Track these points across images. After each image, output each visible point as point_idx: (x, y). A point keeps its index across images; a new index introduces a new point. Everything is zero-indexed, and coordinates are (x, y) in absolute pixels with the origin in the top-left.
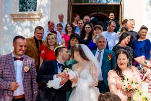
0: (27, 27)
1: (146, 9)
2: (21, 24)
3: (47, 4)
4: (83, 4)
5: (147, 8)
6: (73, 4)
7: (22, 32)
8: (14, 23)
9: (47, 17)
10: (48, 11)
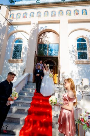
0: (15, 66)
1: (70, 60)
2: (12, 65)
3: (25, 57)
4: (42, 56)
6: (37, 56)
7: (12, 68)
8: (9, 64)
9: (24, 63)
10: (25, 60)
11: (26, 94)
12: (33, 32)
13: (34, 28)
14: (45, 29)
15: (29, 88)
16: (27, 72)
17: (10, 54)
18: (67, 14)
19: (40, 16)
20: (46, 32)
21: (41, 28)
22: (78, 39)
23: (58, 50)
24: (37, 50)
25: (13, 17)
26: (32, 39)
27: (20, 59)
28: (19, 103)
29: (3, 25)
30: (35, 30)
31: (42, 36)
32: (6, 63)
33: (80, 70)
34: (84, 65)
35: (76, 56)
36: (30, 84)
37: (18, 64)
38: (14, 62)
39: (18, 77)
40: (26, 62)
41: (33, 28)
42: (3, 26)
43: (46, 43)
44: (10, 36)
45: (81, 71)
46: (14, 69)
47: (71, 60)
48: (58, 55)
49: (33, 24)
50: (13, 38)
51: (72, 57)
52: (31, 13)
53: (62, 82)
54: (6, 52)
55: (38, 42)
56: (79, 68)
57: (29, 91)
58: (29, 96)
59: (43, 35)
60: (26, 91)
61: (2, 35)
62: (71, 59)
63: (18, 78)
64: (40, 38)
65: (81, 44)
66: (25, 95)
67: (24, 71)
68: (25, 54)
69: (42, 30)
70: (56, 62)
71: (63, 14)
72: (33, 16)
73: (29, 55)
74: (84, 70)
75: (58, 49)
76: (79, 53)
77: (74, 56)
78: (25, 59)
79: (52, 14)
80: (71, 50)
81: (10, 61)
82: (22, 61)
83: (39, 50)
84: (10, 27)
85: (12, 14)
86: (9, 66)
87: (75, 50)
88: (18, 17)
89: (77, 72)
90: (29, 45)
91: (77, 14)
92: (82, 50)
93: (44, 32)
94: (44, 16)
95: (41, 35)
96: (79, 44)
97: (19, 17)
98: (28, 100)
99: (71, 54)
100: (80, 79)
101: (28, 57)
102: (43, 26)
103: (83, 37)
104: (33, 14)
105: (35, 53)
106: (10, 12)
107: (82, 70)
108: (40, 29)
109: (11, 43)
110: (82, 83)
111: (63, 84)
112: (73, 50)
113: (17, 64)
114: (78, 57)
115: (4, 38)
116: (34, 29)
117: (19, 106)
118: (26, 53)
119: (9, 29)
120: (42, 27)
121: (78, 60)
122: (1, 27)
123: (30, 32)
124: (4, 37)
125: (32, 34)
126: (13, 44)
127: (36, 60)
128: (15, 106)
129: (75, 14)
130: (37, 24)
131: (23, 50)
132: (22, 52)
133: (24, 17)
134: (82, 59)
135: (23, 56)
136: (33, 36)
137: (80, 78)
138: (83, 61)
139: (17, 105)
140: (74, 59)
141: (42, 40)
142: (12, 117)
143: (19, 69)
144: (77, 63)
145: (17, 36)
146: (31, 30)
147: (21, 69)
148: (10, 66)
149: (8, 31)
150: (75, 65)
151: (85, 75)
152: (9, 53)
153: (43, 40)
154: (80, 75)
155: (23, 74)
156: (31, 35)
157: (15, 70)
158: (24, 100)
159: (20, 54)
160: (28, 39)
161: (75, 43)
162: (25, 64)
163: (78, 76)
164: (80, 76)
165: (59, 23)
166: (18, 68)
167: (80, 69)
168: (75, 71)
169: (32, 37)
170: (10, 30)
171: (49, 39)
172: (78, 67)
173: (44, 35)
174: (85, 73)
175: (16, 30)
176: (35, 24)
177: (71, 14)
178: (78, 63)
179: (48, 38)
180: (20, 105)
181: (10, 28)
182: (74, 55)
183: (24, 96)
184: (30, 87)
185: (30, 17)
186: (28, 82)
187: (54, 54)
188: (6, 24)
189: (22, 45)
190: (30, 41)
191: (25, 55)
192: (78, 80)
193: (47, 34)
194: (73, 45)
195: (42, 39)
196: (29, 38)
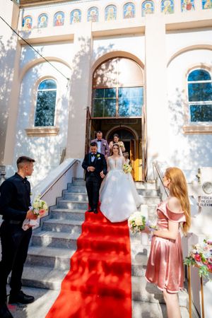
0: (41, 145)
2: (36, 142)
3: (64, 121)
4: (103, 118)
5: (173, 123)
6: (92, 118)
7: (35, 149)
8: (28, 139)
9: (63, 135)
10: (64, 128)
11: (70, 205)
12: (81, 61)
13: (83, 51)
14: (108, 51)
15: (77, 192)
16: (71, 157)
17: (29, 117)
18: (163, 9)
19: (95, 18)
20: (112, 59)
21: (100, 49)
22: (190, 72)
23: (142, 101)
24: (91, 104)
25: (30, 26)
26: (79, 77)
27: (52, 127)
28: (56, 225)
29: (8, 45)
30: (86, 55)
31: (103, 70)
32: (22, 137)
33: (196, 148)
34: (205, 135)
35: (185, 116)
36: (78, 183)
37: (48, 138)
38: (38, 134)
39: (50, 168)
40: (66, 133)
41: (80, 49)
42: (7, 48)
43: (114, 86)
44: (25, 72)
45: (198, 151)
46: (39, 151)
47: (172, 125)
48: (141, 115)
49: (79, 39)
50: (33, 76)
51: (175, 117)
52: (72, 12)
53: (152, 178)
54: (20, 111)
55: (93, 85)
56: (193, 142)
57: (77, 199)
58: (77, 211)
59: (104, 66)
60: (71, 198)
61: (7, 72)
62: (174, 122)
63: (50, 171)
64: (98, 76)
65: (199, 84)
66: (67, 208)
67: (64, 155)
68: (64, 115)
69: (102, 53)
70: (137, 131)
71: (153, 10)
72: (79, 20)
73: (73, 116)
74: (206, 148)
75: (142, 99)
76: (192, 107)
77: (181, 115)
78: (65, 126)
79: (125, 13)
80: (175, 102)
81: (30, 133)
82: (57, 132)
83: (96, 103)
84: (25, 50)
85: (27, 17)
86: (28, 145)
87: (182, 100)
88: (42, 23)
89: (188, 153)
90: (72, 94)
91: (189, 7)
92: (199, 100)
93: (107, 59)
94: (106, 18)
95: (99, 67)
96: (194, 84)
97: (45, 25)
98: (76, 220)
99: (174, 110)
100: (195, 169)
101: (71, 122)
102: (105, 43)
103: (202, 66)
104: (77, 13)
105: (88, 112)
106: (21, 12)
107: (199, 149)
108: (96, 51)
109: (30, 90)
110: (199, 178)
111: (154, 181)
112: (178, 101)
113: (46, 139)
114: (192, 116)
115: (11, 79)
116: (82, 54)
117: (56, 231)
118: (66, 112)
119: (23, 56)
120: (101, 46)
121: (189, 124)
122: (4, 51)
123: (74, 61)
124: (12, 75)
125: (78, 65)
126: (34, 92)
127: (90, 128)
128: (48, 232)
129: (185, 9)
130: (89, 41)
131: (58, 106)
132: (56, 109)
133: (57, 23)
134: (200, 123)
135: (59, 119)
136: (81, 71)
137: (194, 166)
138: (203, 127)
139: (51, 230)
140: (181, 122)
141: (102, 80)
142: (42, 254)
143: (52, 150)
144: (189, 133)
145: (43, 71)
146: (76, 56)
147: (55, 149)
148: (30, 144)
149: (20, 61)
150: (183, 137)
151: (208, 159)
152: (25, 114)
153: (105, 79)
154: (194, 159)
155: (62, 161)
156: (77, 68)
157: (44, 152)
158: (67, 218)
159: (53, 115)
160: (70, 77)
161: (184, 84)
162: (64, 137)
163: (191, 163)
164: (196, 163)
165: (144, 33)
166: (49, 148)
167: (196, 145)
168: (184, 151)
169: (78, 73)
170: (25, 58)
171: (120, 77)
172: (189, 141)
173: (107, 66)
174: (206, 156)
175: (39, 57)
176: (84, 40)
177: (173, 8)
178: (191, 131)
179: (116, 73)
180: (58, 230)
181: (24, 52)
182: (181, 113)
183: (66, 210)
184: (79, 191)
185: (71, 24)
186: (75, 179)
187: (132, 113)
188: (14, 44)
189: (55, 93)
190: (74, 83)
191: (63, 118)
192: (190, 171)
193: (113, 63)
194: (177, 89)
195: (102, 76)
196: (72, 76)
